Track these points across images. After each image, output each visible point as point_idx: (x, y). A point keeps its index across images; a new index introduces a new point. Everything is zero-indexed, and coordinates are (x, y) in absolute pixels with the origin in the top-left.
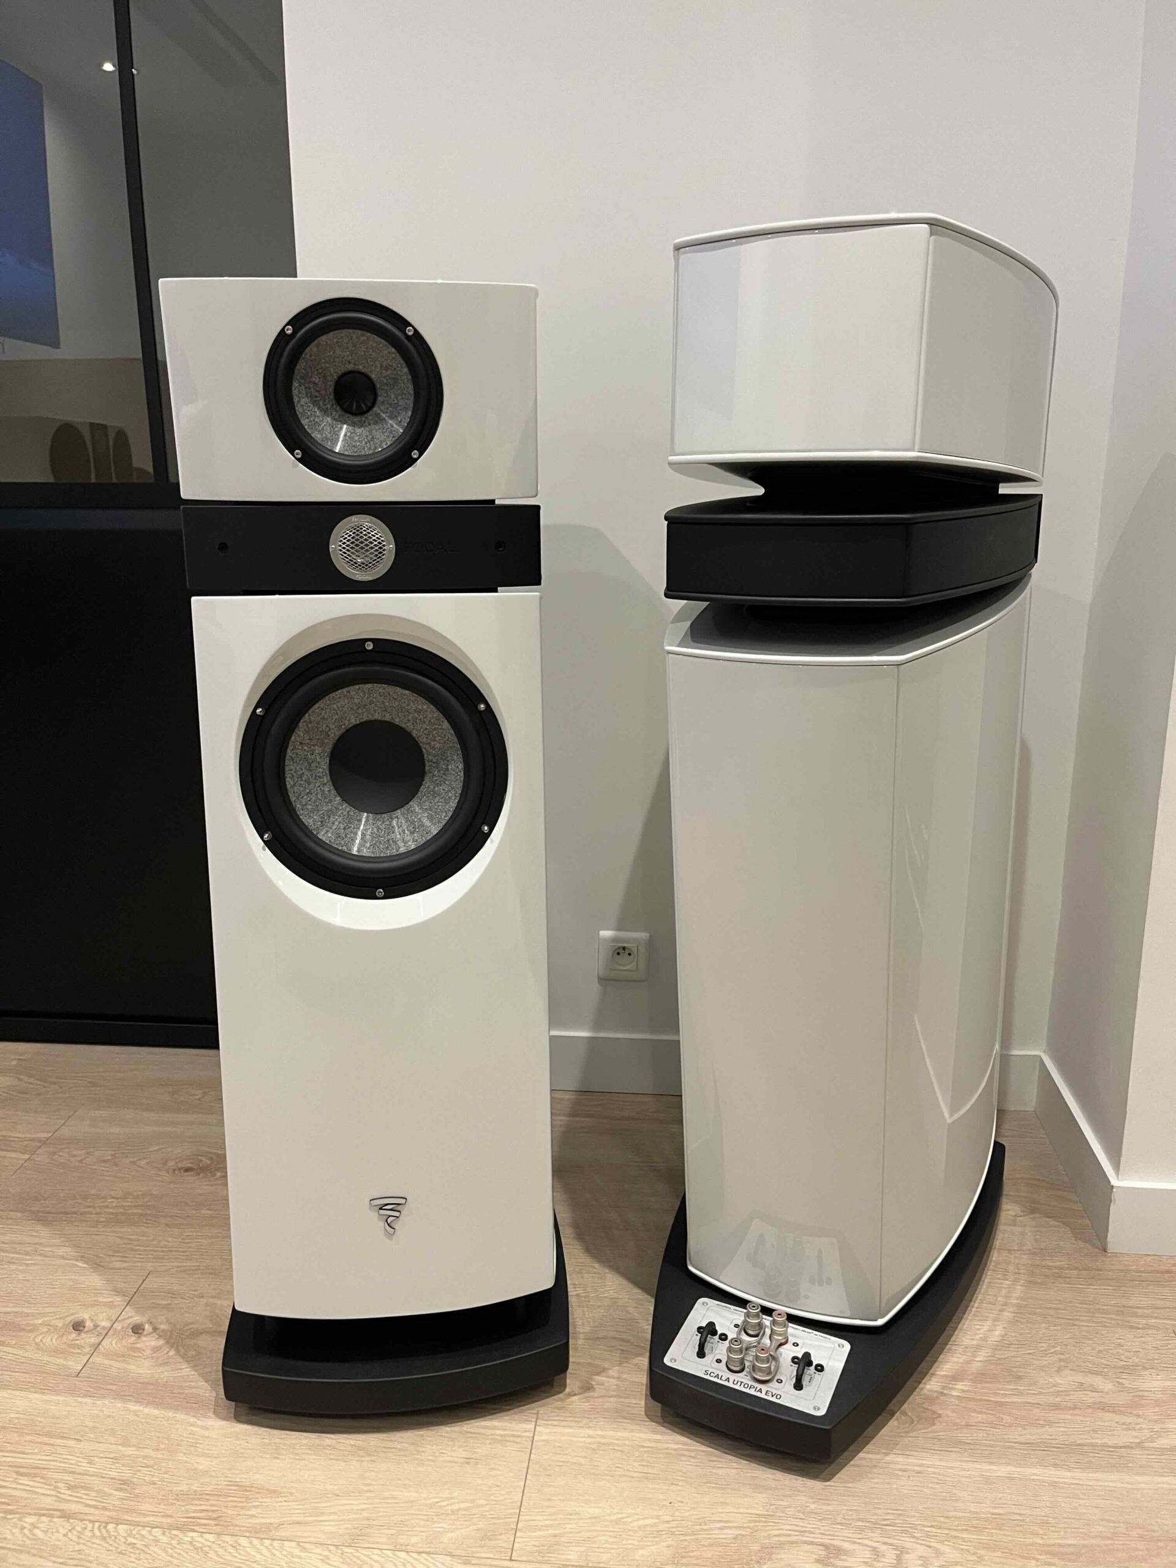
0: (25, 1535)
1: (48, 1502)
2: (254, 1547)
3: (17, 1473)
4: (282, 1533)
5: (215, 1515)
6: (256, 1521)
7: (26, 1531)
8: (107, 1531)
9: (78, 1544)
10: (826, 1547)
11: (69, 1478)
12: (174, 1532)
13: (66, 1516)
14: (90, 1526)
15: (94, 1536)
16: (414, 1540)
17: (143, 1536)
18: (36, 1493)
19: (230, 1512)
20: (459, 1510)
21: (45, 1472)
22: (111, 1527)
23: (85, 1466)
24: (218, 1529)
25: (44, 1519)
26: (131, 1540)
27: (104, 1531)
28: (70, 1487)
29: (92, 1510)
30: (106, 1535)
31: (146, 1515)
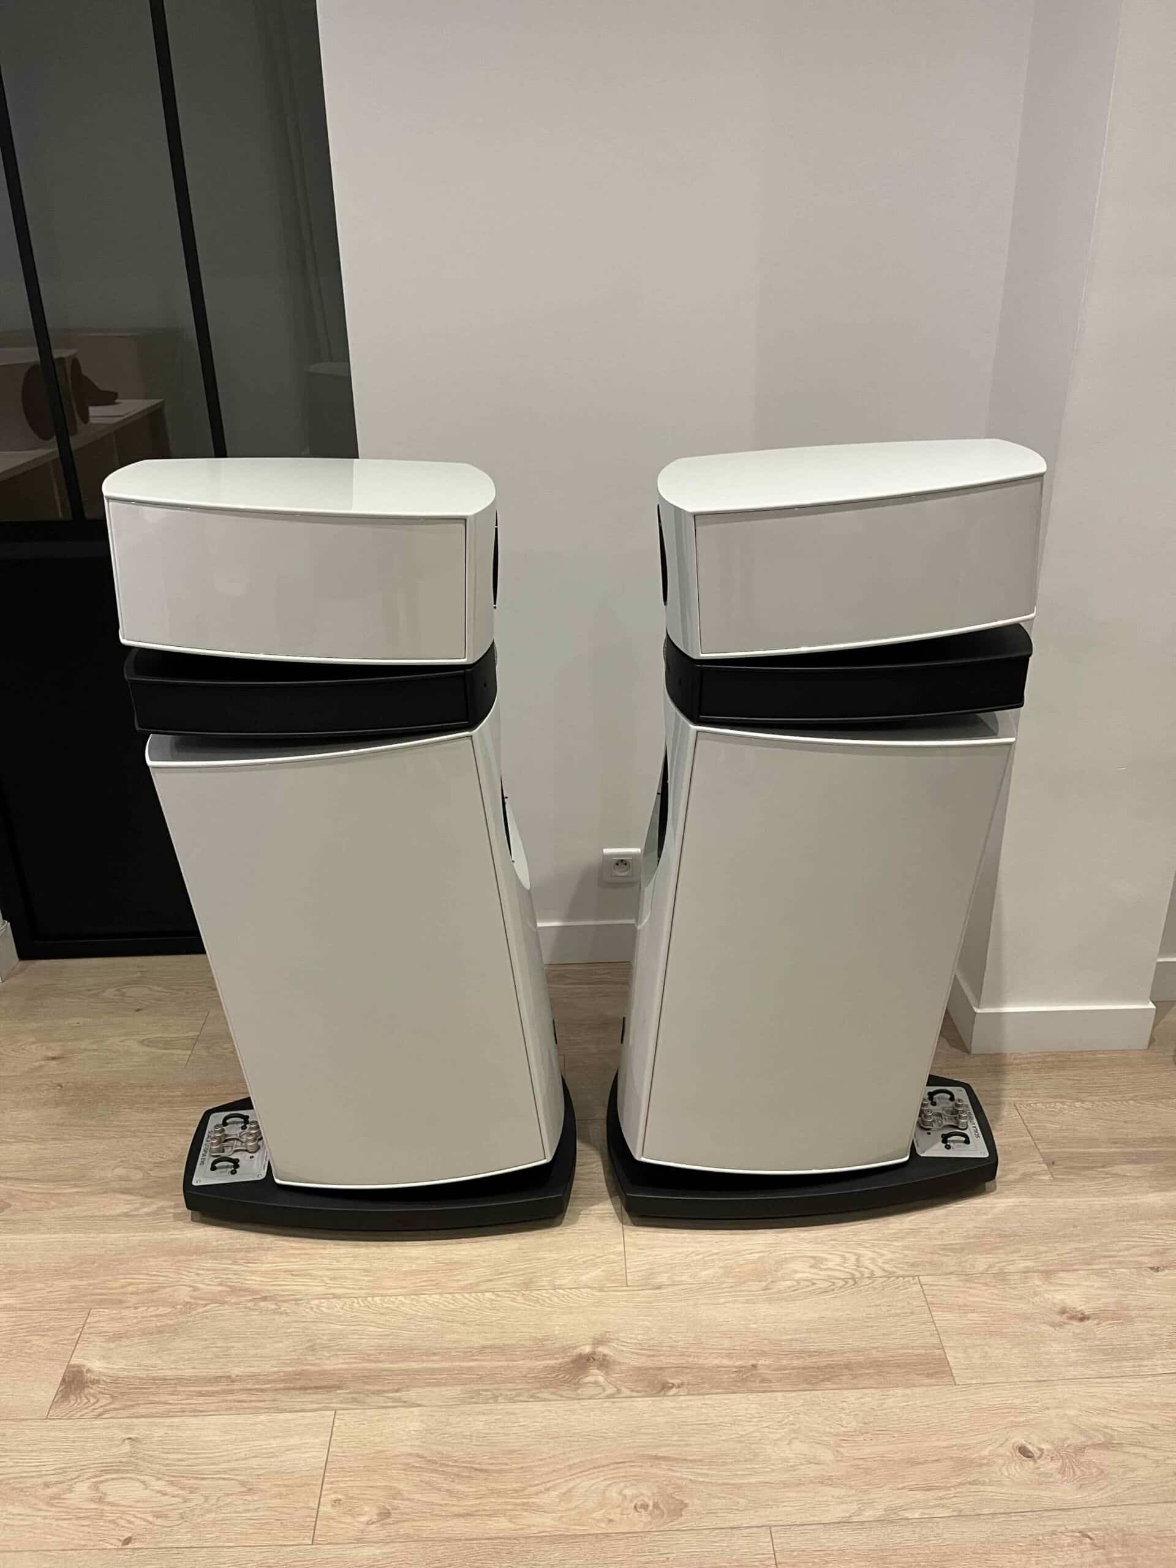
0: (315, 1312)
1: (321, 1290)
2: (466, 1298)
3: (292, 1275)
4: (482, 1288)
5: (435, 1283)
6: (462, 1283)
7: (315, 1310)
8: (368, 1302)
9: (353, 1312)
10: (814, 1258)
11: (328, 1273)
12: (412, 1297)
13: (336, 1297)
14: (355, 1300)
15: (361, 1306)
16: (564, 1282)
17: (392, 1302)
18: (310, 1286)
19: (443, 1280)
20: (588, 1260)
21: (309, 1272)
22: (369, 1299)
23: (336, 1265)
24: (440, 1291)
25: (323, 1301)
26: (385, 1305)
27: (366, 1302)
28: (331, 1279)
29: (353, 1291)
30: (368, 1304)
31: (389, 1289)
